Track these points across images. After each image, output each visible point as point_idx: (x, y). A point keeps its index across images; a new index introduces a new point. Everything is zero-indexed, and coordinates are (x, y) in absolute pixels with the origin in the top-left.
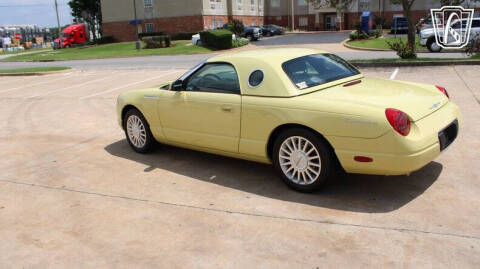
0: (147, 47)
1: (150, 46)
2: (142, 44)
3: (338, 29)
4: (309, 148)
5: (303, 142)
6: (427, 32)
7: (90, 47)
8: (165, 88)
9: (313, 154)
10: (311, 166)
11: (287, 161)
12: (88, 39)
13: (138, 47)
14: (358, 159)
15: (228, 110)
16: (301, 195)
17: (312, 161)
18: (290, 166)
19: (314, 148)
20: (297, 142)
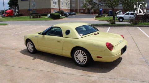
0: (33, 18)
1: (34, 17)
2: (32, 17)
3: (92, 14)
4: (83, 54)
5: (82, 52)
6: (119, 16)
7: (14, 17)
8: (39, 34)
9: (85, 55)
10: (84, 59)
11: (77, 57)
12: (14, 14)
13: (30, 18)
14: (98, 57)
15: (59, 42)
16: (81, 68)
17: (84, 57)
18: (78, 59)
19: (85, 54)
20: (80, 52)
